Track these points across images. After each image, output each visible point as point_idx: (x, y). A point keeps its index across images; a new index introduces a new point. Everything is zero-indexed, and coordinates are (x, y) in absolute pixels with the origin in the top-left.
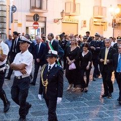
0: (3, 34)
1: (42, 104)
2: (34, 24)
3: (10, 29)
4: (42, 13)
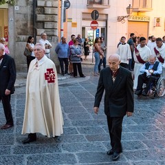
0: (54, 35)
1: (101, 126)
2: (92, 23)
3: (62, 30)
4: (103, 9)
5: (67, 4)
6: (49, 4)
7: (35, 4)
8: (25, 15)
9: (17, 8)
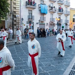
4: (32, 21)
5: (22, 19)
6: (17, 19)
7: (13, 19)
8: (10, 22)
9: (8, 20)
